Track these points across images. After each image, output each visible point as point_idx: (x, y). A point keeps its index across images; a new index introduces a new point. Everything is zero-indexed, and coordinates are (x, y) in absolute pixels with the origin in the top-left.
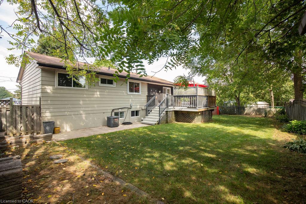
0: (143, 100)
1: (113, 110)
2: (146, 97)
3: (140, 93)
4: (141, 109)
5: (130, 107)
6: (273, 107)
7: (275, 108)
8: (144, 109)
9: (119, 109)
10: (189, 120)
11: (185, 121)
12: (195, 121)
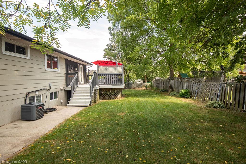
0: (61, 78)
1: (28, 94)
2: (64, 75)
3: (59, 70)
4: (59, 90)
5: (48, 88)
6: (146, 83)
7: (147, 83)
8: (63, 89)
9: (35, 91)
10: (113, 97)
11: (110, 98)
12: (119, 97)
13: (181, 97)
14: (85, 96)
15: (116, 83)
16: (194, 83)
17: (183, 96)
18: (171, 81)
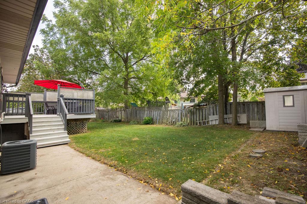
10: (77, 131)
11: (72, 132)
12: (86, 130)
13: (145, 124)
14: (54, 129)
15: (80, 111)
16: (155, 111)
17: (147, 123)
18: (127, 110)
